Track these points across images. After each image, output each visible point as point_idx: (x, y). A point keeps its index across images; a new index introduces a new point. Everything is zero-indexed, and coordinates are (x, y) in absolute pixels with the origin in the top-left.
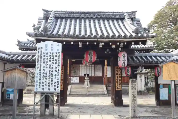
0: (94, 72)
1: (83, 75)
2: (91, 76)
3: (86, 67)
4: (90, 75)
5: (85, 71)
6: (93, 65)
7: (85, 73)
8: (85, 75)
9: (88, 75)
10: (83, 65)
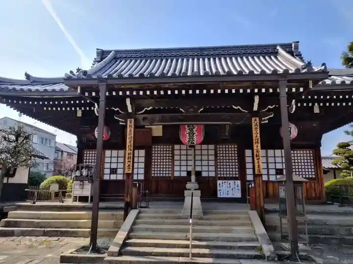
0: (216, 166)
1: (184, 174)
2: (209, 177)
3: (191, 152)
4: (204, 174)
5: (190, 163)
6: (212, 147)
7: (190, 169)
8: (189, 173)
9: (198, 174)
10: (184, 147)
